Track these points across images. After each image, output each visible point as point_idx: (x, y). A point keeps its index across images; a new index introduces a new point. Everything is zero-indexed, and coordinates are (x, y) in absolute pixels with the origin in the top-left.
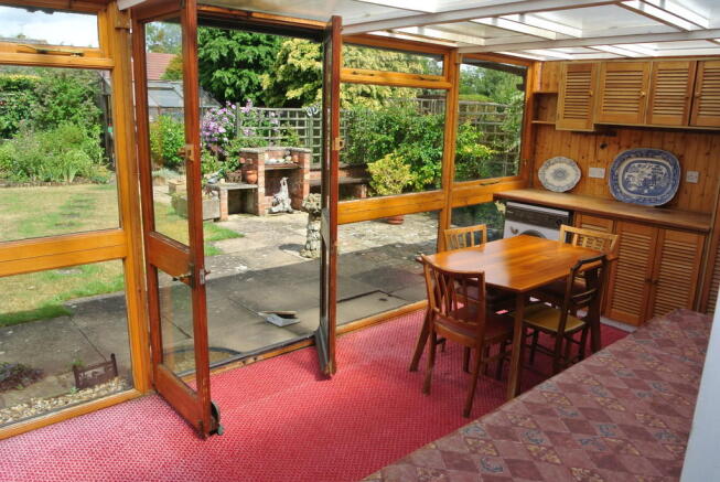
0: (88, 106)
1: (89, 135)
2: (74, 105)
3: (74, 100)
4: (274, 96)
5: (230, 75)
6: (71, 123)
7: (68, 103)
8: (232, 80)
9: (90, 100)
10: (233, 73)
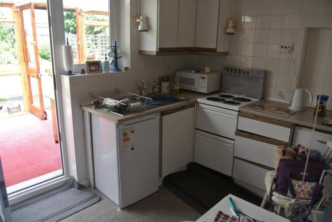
0: (12, 35)
1: (13, 47)
2: (5, 34)
3: (6, 32)
4: (90, 30)
5: (72, 22)
6: (5, 42)
7: (3, 33)
8: (73, 24)
9: (12, 32)
10: (73, 21)
